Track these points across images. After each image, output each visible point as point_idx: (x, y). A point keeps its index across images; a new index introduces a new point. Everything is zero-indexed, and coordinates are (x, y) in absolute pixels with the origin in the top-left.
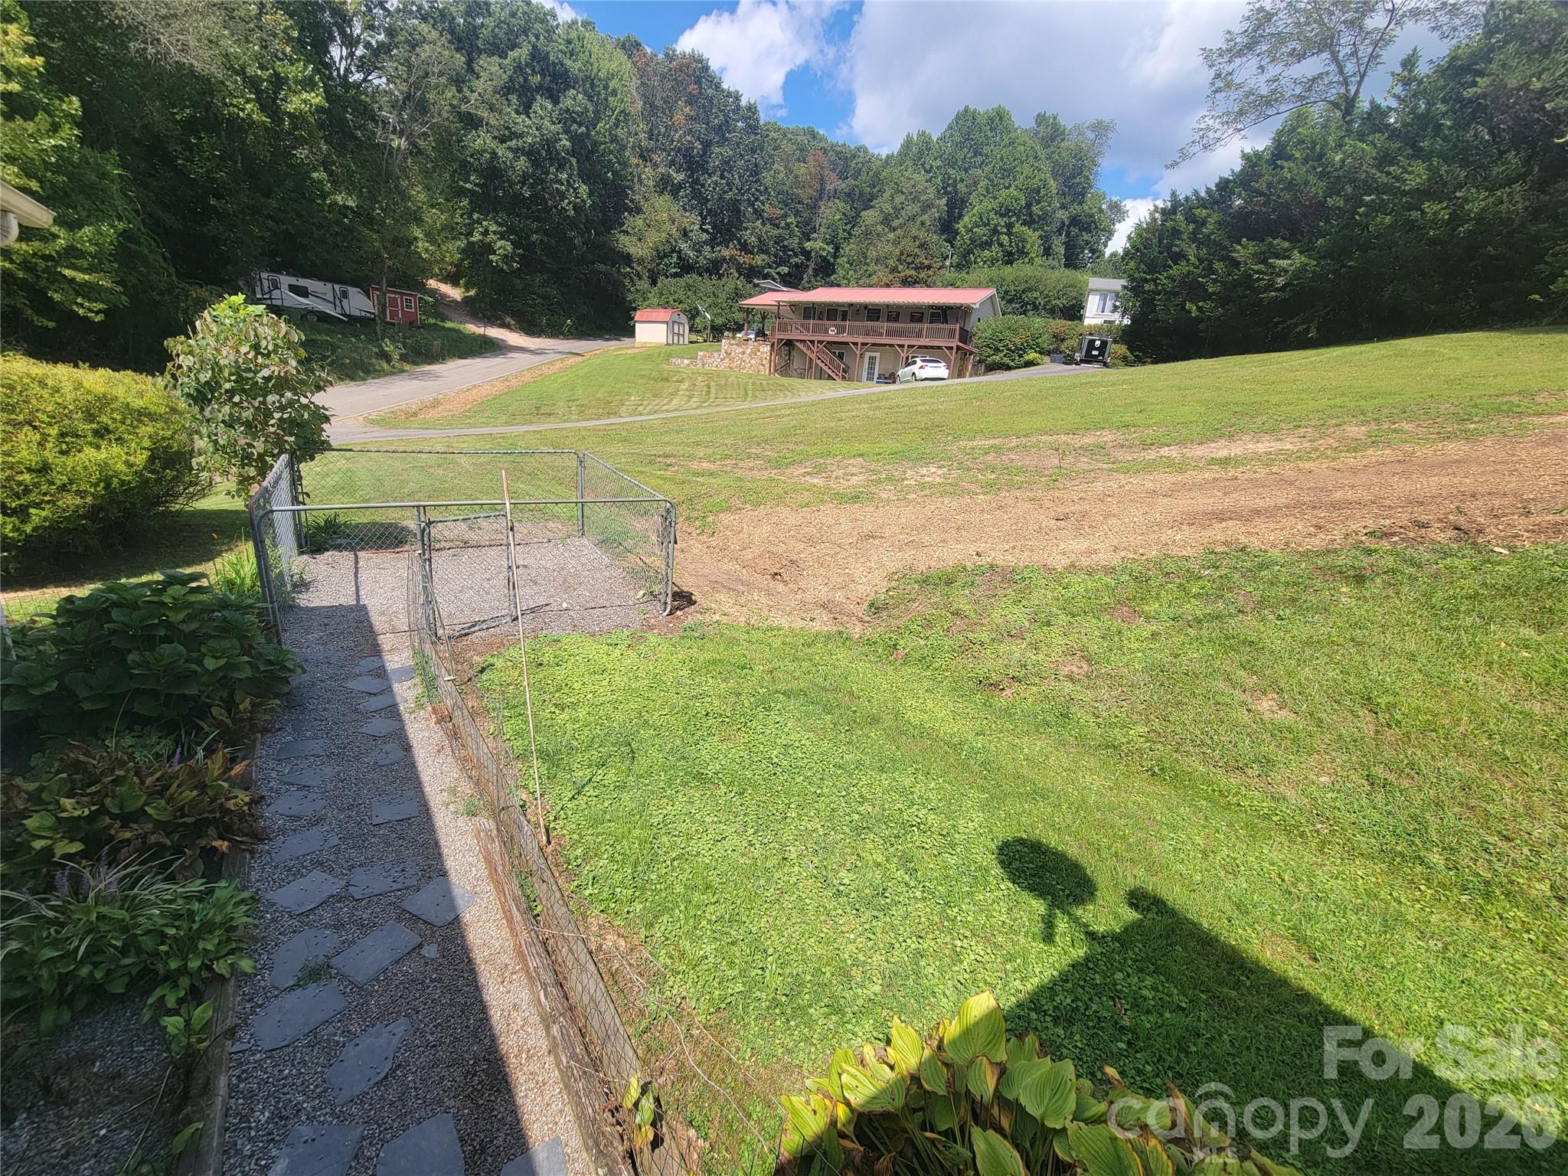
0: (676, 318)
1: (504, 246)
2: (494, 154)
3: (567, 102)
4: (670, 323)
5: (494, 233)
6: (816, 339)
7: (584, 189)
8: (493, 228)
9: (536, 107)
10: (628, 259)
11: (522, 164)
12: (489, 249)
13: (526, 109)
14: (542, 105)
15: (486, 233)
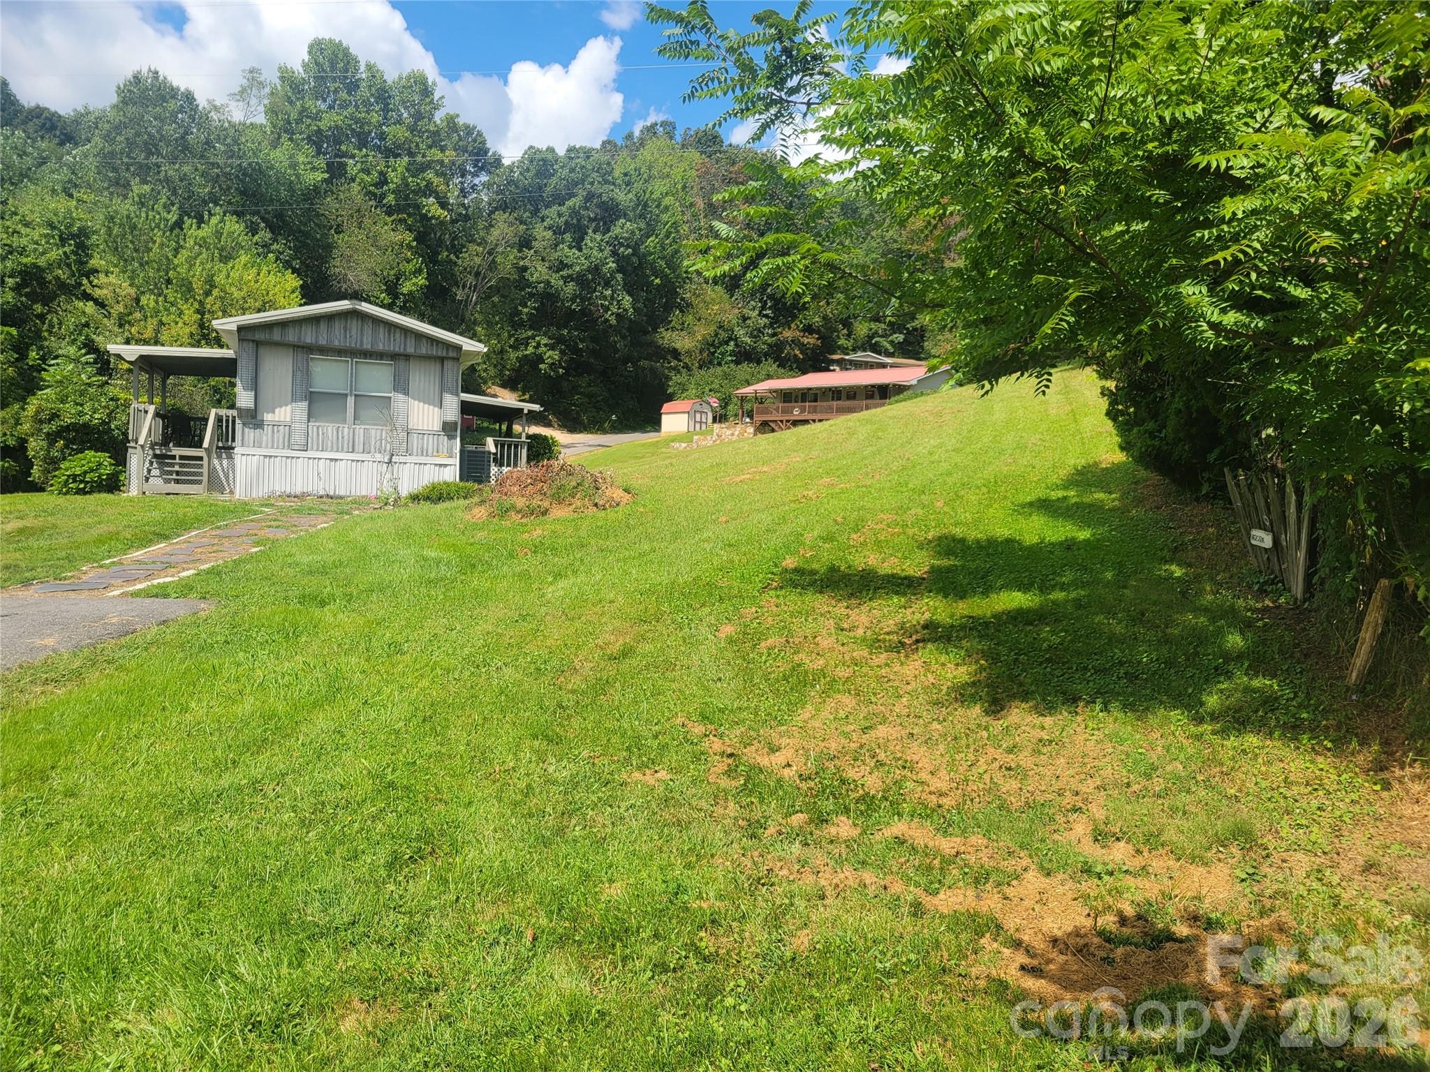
0: (698, 407)
1: (552, 355)
2: (548, 283)
3: (616, 230)
4: (692, 413)
5: (546, 345)
6: (784, 418)
7: (627, 300)
8: (545, 341)
9: (587, 240)
10: (676, 354)
11: (571, 288)
12: (540, 359)
13: (578, 244)
14: (593, 239)
15: (539, 345)
